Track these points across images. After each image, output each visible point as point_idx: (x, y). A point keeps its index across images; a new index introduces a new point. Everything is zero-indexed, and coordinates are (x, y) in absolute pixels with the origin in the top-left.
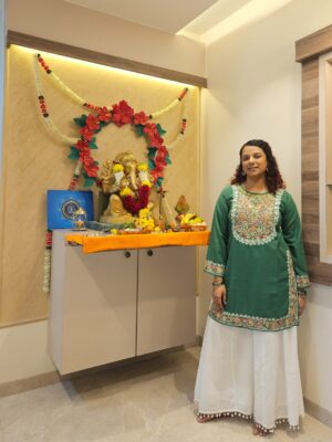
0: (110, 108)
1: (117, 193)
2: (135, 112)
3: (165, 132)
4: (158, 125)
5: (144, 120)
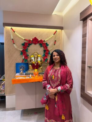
0: (31, 40)
2: (39, 40)
3: (48, 45)
4: (47, 43)
5: (42, 42)
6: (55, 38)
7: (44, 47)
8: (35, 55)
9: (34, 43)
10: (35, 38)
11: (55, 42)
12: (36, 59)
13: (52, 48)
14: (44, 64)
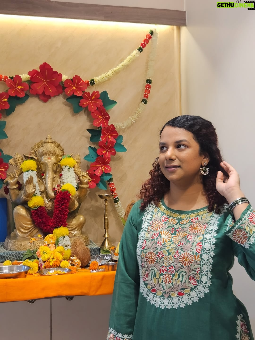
0: (25, 76)
1: (24, 204)
2: (64, 78)
3: (114, 102)
4: (105, 93)
5: (80, 89)
6: (147, 69)
7: (89, 113)
8: (43, 154)
9: (37, 95)
10: (45, 67)
11: (148, 87)
12: (49, 175)
13: (131, 119)
14: (93, 203)
